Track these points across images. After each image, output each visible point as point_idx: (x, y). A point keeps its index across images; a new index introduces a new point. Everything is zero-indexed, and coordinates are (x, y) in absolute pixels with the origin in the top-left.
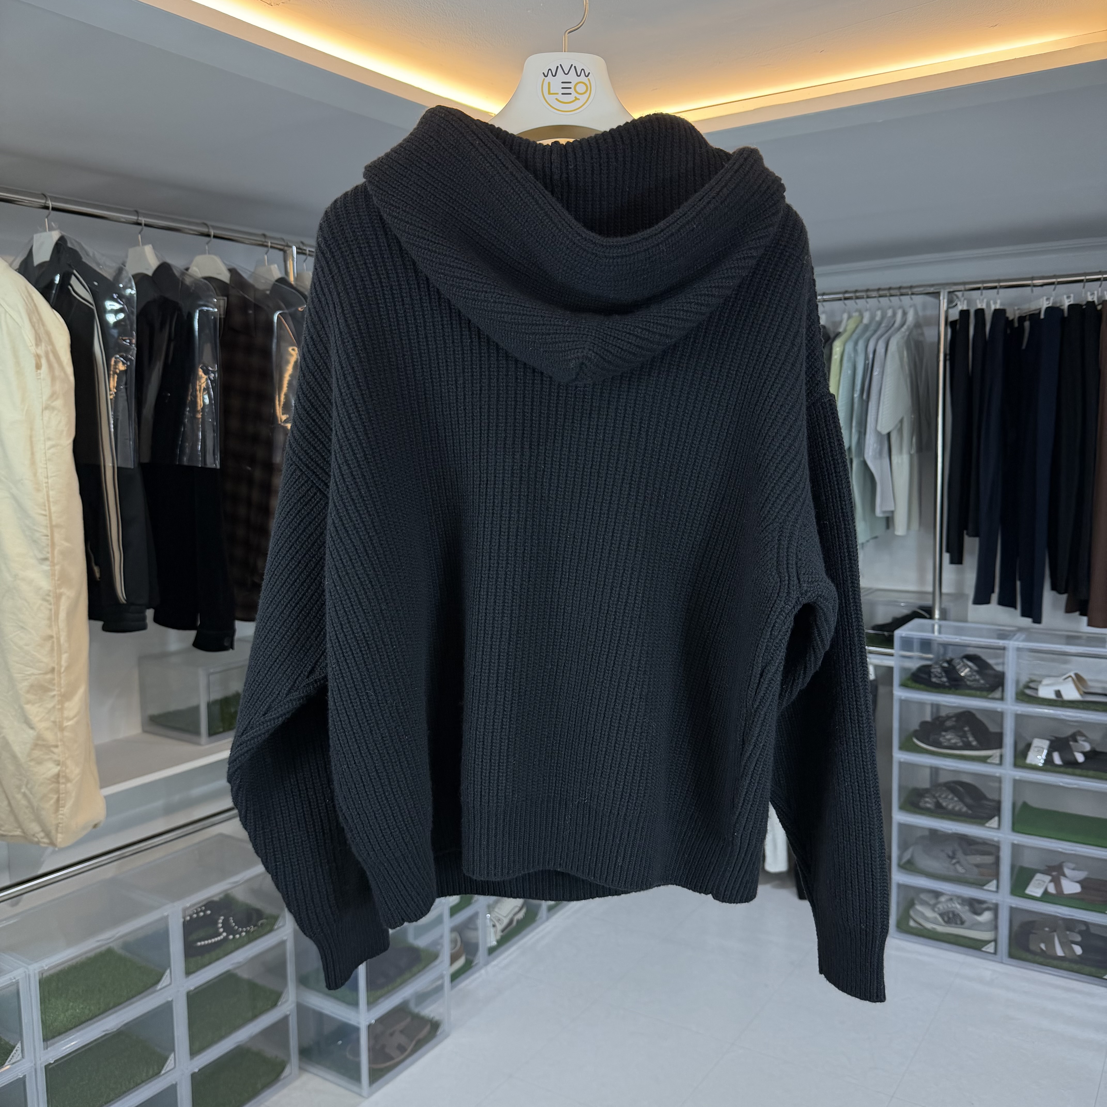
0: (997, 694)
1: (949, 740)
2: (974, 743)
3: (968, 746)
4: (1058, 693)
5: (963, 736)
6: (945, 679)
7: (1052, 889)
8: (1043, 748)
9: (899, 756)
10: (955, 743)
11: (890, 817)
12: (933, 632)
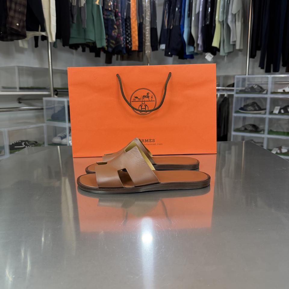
0: (265, 92)
1: (250, 109)
2: (257, 109)
3: (256, 110)
4: (284, 90)
5: (254, 107)
6: (249, 90)
7: (279, 152)
8: (278, 109)
9: (234, 115)
10: (252, 110)
11: (231, 134)
12: (246, 75)
